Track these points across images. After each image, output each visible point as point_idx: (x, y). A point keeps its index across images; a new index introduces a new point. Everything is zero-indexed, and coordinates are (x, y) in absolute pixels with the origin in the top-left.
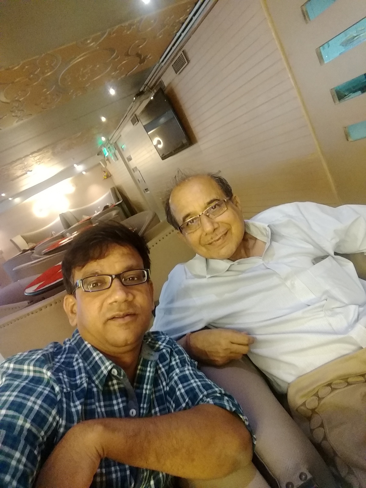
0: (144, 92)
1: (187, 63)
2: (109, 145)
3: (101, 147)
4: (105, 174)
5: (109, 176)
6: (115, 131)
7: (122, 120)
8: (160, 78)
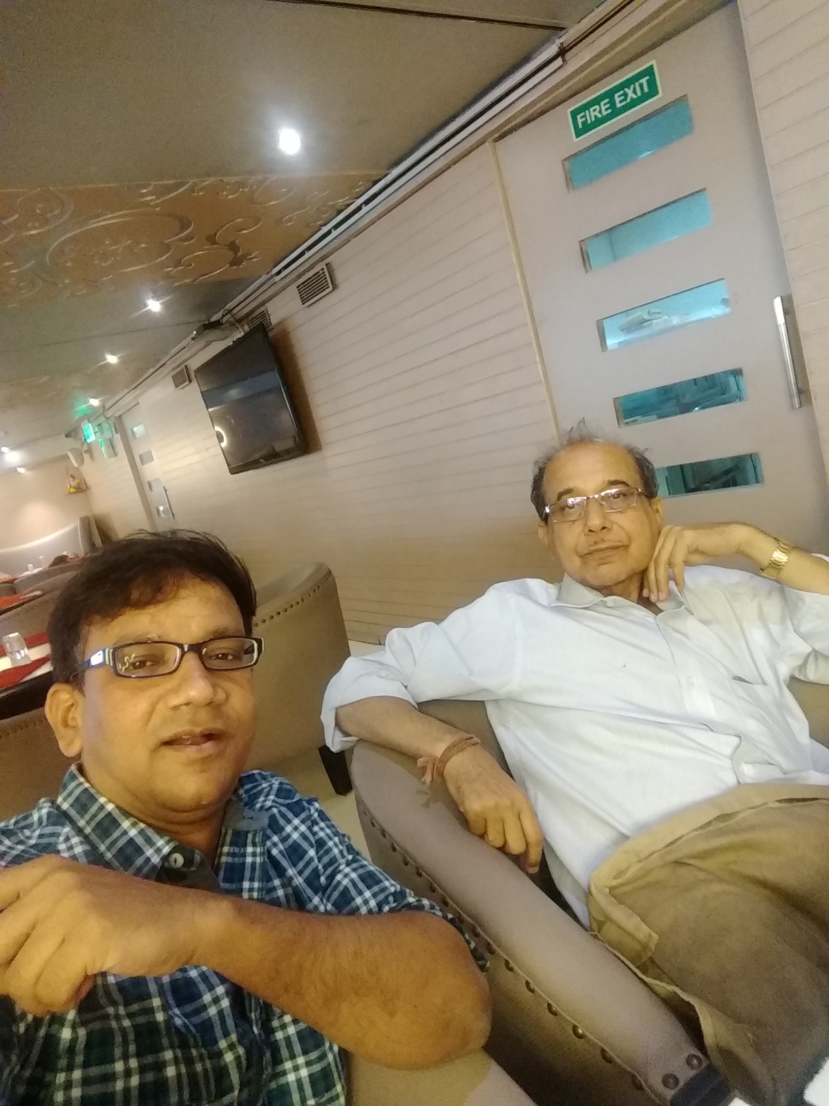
0: (222, 324)
1: (331, 288)
2: (102, 419)
3: (82, 419)
4: (72, 483)
5: (82, 489)
6: (126, 391)
7: (152, 370)
8: (263, 304)
